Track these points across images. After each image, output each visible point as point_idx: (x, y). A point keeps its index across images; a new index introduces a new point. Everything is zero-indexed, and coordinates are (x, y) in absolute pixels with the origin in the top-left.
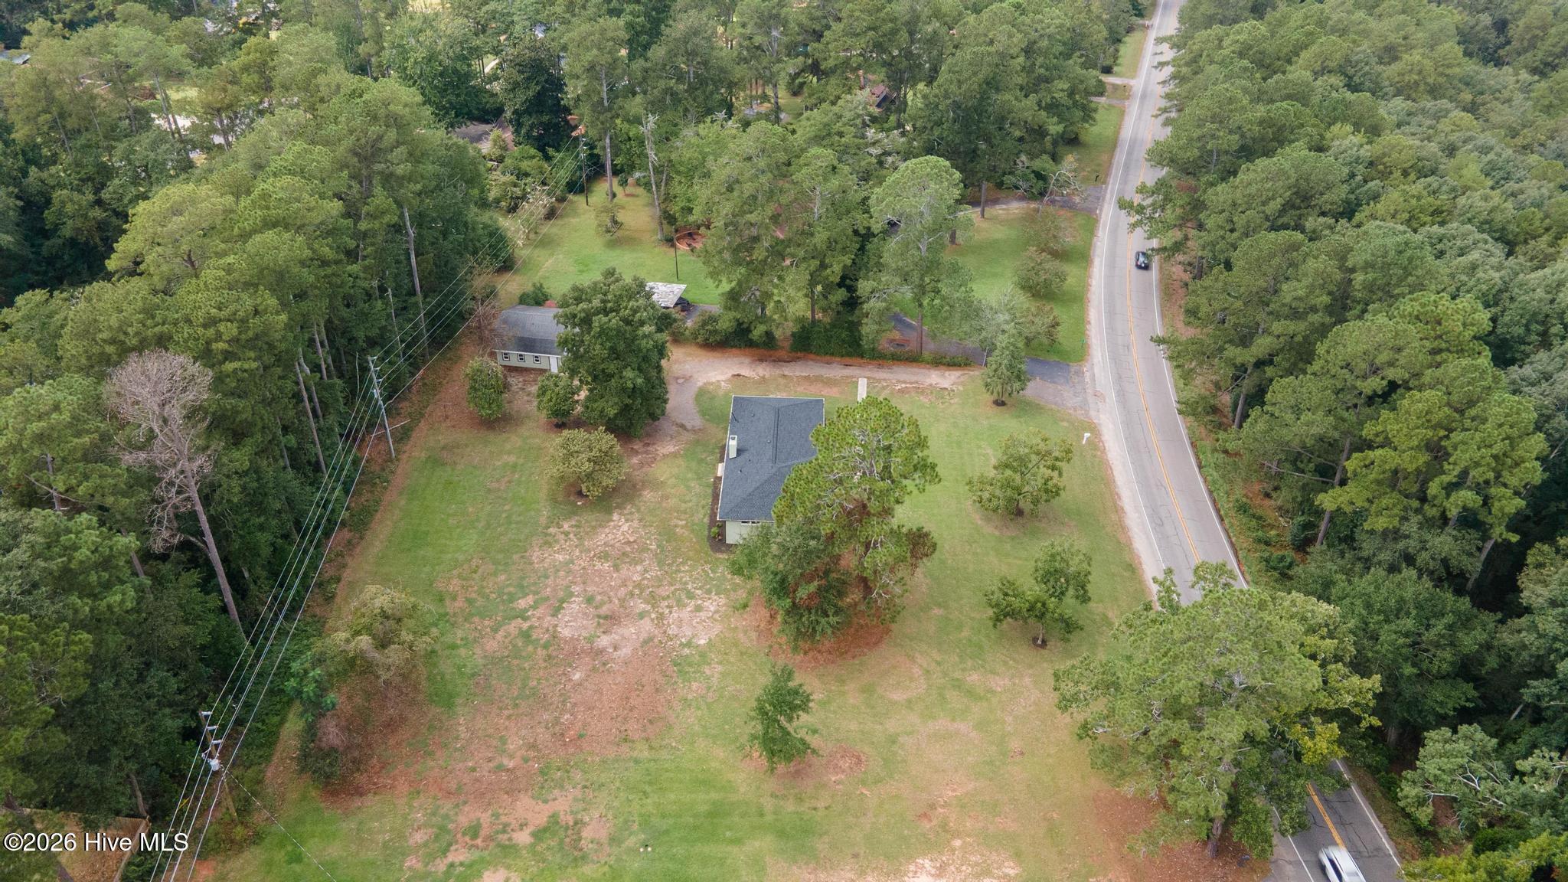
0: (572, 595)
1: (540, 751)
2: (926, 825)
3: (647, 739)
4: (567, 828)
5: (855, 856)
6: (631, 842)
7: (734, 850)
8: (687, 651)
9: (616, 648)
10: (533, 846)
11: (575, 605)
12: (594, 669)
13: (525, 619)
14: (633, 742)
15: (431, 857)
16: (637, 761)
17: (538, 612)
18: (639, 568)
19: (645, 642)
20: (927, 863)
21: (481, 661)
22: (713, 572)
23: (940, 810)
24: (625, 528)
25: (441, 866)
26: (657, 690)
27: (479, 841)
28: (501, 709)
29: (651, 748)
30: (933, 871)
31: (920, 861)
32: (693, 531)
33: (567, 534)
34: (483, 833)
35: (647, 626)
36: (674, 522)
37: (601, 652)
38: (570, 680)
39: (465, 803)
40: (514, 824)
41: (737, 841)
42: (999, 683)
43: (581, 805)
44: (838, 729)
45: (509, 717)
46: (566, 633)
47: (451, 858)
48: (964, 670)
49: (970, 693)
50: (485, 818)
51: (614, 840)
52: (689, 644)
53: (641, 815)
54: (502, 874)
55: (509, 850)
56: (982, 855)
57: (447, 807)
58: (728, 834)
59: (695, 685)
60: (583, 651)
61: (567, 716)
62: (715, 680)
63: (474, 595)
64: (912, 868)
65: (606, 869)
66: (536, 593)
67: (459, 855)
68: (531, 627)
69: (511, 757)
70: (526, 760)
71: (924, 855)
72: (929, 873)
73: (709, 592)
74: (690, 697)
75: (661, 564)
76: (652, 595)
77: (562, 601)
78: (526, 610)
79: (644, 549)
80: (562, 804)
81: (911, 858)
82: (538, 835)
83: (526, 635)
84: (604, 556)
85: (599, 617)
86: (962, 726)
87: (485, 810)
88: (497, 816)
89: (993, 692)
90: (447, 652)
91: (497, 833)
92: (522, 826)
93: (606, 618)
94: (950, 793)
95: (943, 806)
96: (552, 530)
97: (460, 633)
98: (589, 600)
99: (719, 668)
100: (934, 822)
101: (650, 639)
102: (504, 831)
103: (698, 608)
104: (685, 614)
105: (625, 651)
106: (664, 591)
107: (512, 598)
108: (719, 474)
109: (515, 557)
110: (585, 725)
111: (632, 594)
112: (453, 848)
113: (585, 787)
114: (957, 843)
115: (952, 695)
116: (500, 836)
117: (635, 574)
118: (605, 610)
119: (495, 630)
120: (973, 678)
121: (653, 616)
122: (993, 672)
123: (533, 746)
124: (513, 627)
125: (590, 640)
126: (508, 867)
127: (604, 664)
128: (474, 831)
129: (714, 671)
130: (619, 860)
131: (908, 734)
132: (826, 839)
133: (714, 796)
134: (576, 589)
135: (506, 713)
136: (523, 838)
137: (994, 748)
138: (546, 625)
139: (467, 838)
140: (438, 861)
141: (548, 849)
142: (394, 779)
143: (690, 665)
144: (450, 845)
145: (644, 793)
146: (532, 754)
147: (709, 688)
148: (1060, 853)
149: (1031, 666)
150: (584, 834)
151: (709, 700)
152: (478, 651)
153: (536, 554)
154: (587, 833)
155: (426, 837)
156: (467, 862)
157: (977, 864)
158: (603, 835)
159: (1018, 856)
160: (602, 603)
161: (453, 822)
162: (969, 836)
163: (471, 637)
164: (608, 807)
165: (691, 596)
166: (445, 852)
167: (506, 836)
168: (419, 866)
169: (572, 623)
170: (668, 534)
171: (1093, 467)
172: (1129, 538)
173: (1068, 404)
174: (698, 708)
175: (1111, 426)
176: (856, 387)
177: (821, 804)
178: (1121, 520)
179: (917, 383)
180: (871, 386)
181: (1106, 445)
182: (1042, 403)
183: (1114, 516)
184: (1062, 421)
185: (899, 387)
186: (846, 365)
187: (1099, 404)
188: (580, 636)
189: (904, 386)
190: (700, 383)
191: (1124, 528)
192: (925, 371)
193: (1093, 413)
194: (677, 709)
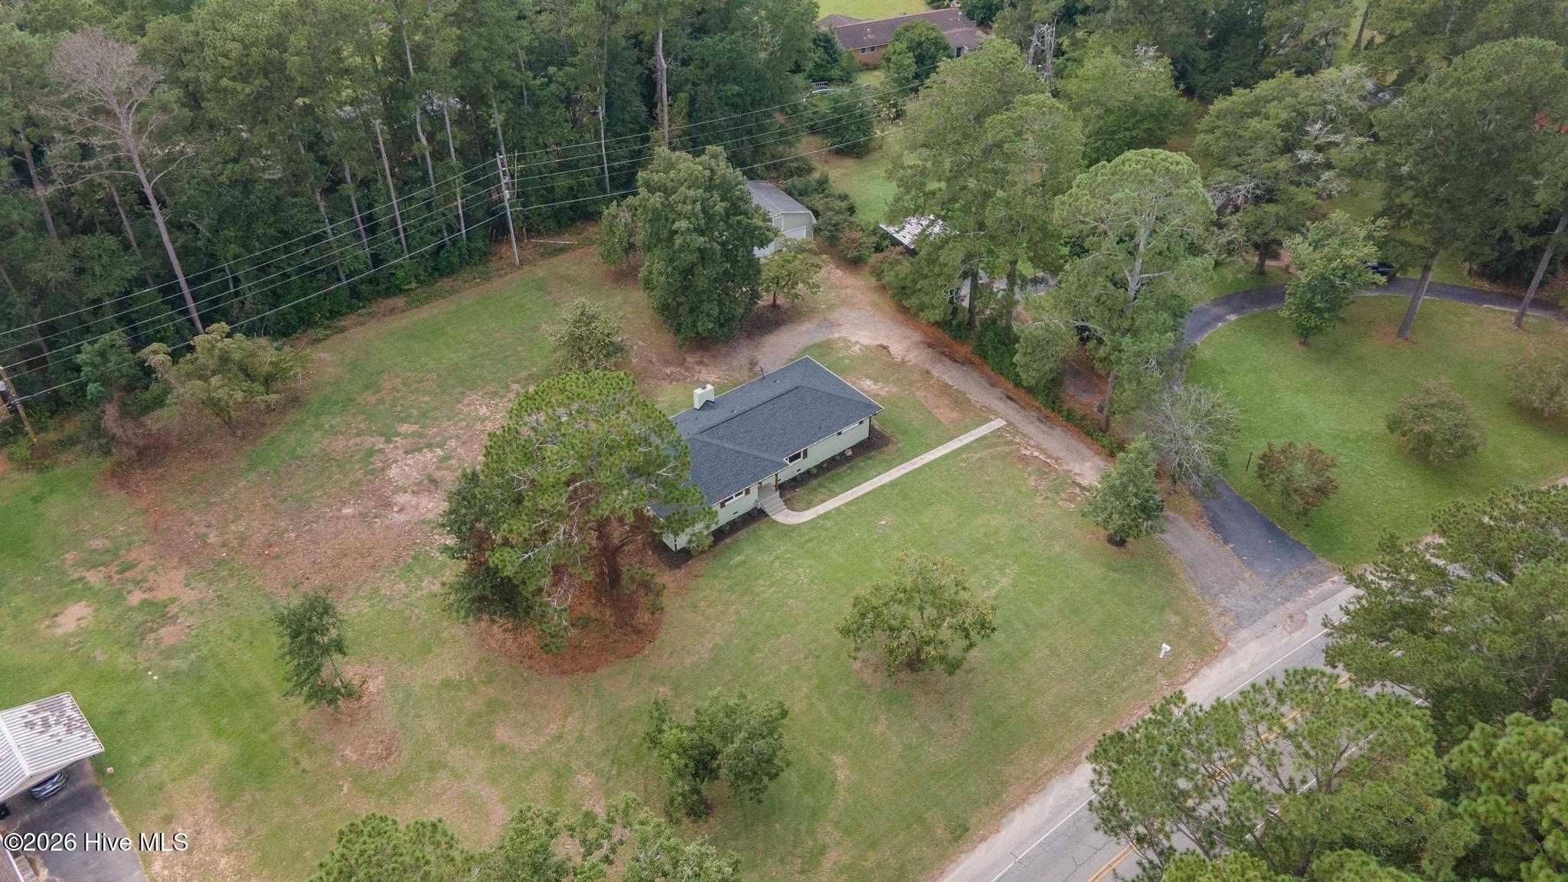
0: (441, 446)
1: (242, 545)
4: (164, 616)
8: (437, 553)
9: (400, 510)
10: (130, 610)
11: (430, 456)
12: (364, 515)
13: (387, 441)
14: (299, 591)
17: (402, 442)
19: (423, 522)
21: (316, 451)
25: (77, 573)
26: (373, 567)
27: (117, 577)
28: (272, 495)
34: (128, 574)
37: (388, 505)
38: (339, 510)
39: (152, 544)
40: (146, 585)
43: (195, 607)
44: (417, 716)
46: (393, 472)
47: (89, 573)
48: (588, 765)
50: (144, 565)
51: (169, 652)
53: (211, 650)
55: (119, 597)
57: (141, 538)
58: (225, 721)
59: (400, 585)
60: (381, 495)
61: (293, 535)
62: (417, 594)
63: (388, 399)
66: (424, 426)
67: (94, 576)
69: (220, 535)
70: (224, 545)
74: (383, 592)
77: (429, 446)
78: (398, 435)
80: (191, 596)
82: (147, 604)
83: (370, 452)
85: (429, 476)
86: (500, 813)
87: (153, 560)
88: (152, 568)
90: (309, 429)
91: (134, 580)
92: (149, 590)
93: (431, 481)
97: (335, 421)
98: (445, 459)
99: (436, 588)
101: (429, 522)
102: (137, 584)
105: (401, 518)
107: (403, 419)
109: (460, 389)
110: (292, 551)
112: (101, 568)
113: (220, 596)
116: (130, 585)
118: (441, 474)
119: (359, 434)
120: (585, 781)
123: (243, 539)
124: (375, 441)
125: (397, 490)
127: (376, 516)
128: (126, 567)
129: (430, 586)
130: (148, 669)
131: (455, 774)
134: (452, 443)
135: (271, 501)
138: (391, 456)
139: (115, 570)
140: (80, 570)
141: (133, 620)
143: (423, 567)
144: (103, 564)
146: (235, 544)
147: (404, 597)
150: (163, 630)
151: (389, 607)
152: (326, 442)
155: (100, 547)
156: (92, 584)
158: (170, 641)
160: (448, 468)
161: (128, 550)
163: (337, 429)
164: (204, 625)
166: (94, 566)
167: (131, 589)
168: (70, 562)
169: (405, 468)
171: (1123, 691)
172: (1022, 801)
173: (1224, 601)
174: (372, 606)
175: (1245, 666)
176: (980, 425)
177: (305, 764)
178: (1050, 774)
179: (1057, 459)
180: (997, 433)
181: (1195, 681)
182: (1182, 576)
183: (1047, 762)
184: (1176, 613)
185: (1028, 453)
186: (1009, 398)
187: (1279, 629)
188: (397, 481)
189: (1036, 454)
190: (836, 336)
191: (1037, 784)
192: (1088, 453)
193: (1244, 634)
194: (361, 593)
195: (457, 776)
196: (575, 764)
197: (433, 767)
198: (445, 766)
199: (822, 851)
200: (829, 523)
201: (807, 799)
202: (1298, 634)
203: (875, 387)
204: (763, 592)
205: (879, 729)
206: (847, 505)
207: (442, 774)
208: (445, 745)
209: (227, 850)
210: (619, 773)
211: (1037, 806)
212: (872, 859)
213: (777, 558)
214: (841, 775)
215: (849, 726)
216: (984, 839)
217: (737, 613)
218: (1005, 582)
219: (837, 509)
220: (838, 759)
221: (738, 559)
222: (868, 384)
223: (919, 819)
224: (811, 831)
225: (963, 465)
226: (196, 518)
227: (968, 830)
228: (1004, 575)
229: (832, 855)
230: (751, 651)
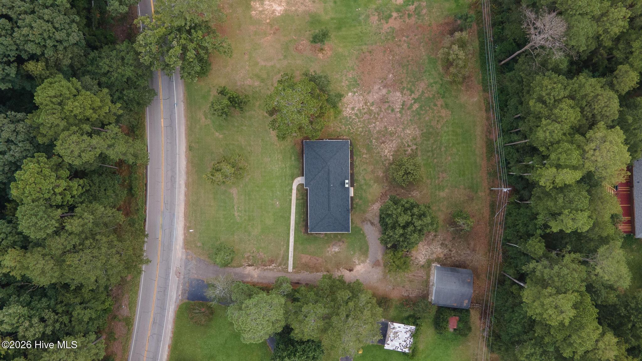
0: (400, 112)
1: (397, 45)
2: (277, 27)
3: (364, 53)
4: (383, 19)
5: (298, 15)
6: (363, 17)
7: (333, 16)
8: (355, 90)
9: (379, 89)
10: (391, 12)
11: (397, 107)
12: (385, 79)
13: (414, 99)
14: (368, 52)
15: (419, 6)
16: (366, 44)
17: (410, 102)
18: (378, 129)
19: (370, 92)
20: (277, 14)
21: (424, 78)
22: (349, 128)
23: (272, 32)
24: (386, 151)
25: (416, 4)
26: (363, 73)
27: (407, 12)
28: (413, 59)
29: (362, 50)
30: (276, 11)
31: (279, 15)
32: (360, 152)
33: (409, 146)
34: (406, 15)
35: (370, 99)
36: (367, 156)
37: (385, 87)
38: (393, 74)
39: (414, 24)
40: (398, 19)
41: (332, 19)
42: (248, 82)
43: (380, 26)
44: (303, 60)
45: (409, 56)
46: (398, 94)
47: (414, 7)
48: (260, 86)
49: (258, 76)
50: (407, 20)
51: (368, 16)
52: (354, 93)
53: (362, 25)
54: (398, 2)
55: (398, 11)
56: (261, 17)
57: (419, 22)
58: (335, 21)
59: (351, 76)
60: (390, 87)
61: (390, 58)
62: (344, 79)
63: (435, 108)
64: (282, 12)
65: (369, 7)
66: (413, 111)
67: (412, 8)
68: (411, 95)
69: (405, 41)
70: (400, 41)
71: (278, 16)
72: (277, 11)
73: (350, 118)
74: (352, 71)
75: (370, 131)
76: (371, 115)
77: (402, 109)
78: (415, 103)
79: (377, 139)
80: (385, 27)
81: (282, 15)
82: (390, 16)
83: (412, 92)
84: (392, 134)
85: (388, 102)
86: (263, 63)
87: (408, 23)
88: (404, 22)
89: (251, 78)
90: (437, 80)
91: (403, 16)
92: (395, 18)
93: (385, 102)
94: (269, 38)
95: (271, 33)
96: (414, 147)
97: (434, 88)
98: (393, 110)
99: (343, 84)
100: (274, 28)
101: (368, 93)
102: (401, 16)
103: (353, 109)
104: (357, 106)
105: (376, 87)
106: (366, 116)
107: (421, 107)
108: (352, 188)
109: (425, 131)
110: (384, 56)
111: (378, 114)
112: (414, 10)
113: (380, 33)
114: (268, 21)
115: (265, 76)
116: (401, 15)
117: (379, 126)
118: (387, 105)
119: (423, 92)
120: (257, 84)
121: (369, 104)
122: (250, 86)
123: (399, 46)
124: (416, 95)
125: (389, 92)
126: (396, 5)
127: (382, 82)
128: (409, 16)
129: (345, 83)
130: (366, 10)
131: (280, 60)
132: (307, 21)
133: (340, 33)
134: (399, 115)
135: (410, 58)
136: (395, 14)
137: (253, 55)
138: (406, 97)
139: (411, 13)
140: (417, 5)
141: (386, 11)
142: (438, 29)
143: (353, 85)
144: (415, 11)
145: (361, 33)
146: (398, 43)
147: (346, 76)
148: (238, 19)
149: (237, 90)
150: (377, 17)
151: (345, 70)
152: (426, 82)
153: (418, 132)
154: (377, 18)
155: (422, 11)
156: (408, 6)
157: (263, 14)
158: (372, 17)
159: (251, 17)
160: (388, 109)
161: (416, 18)
162: (264, 23)
163: (430, 87)
164: (371, 26)
165: (356, 115)
166: (416, 8)
167: (400, 14)
168: (422, 3)
169: (397, 98)
170: (369, 149)
171: (192, 213)
172: (187, 167)
173: (194, 262)
174: (348, 67)
175: (178, 247)
176: (293, 264)
177: (308, 32)
178: (188, 177)
179: (265, 270)
180: (286, 264)
181: (183, 232)
182: (207, 259)
183: (190, 180)
184: (200, 247)
185: (273, 265)
186: (298, 283)
187: (179, 266)
188: (393, 93)
189: (271, 267)
190: (368, 261)
191: (187, 173)
192: (260, 281)
193: (184, 257)
194: (355, 66)
195: (279, 60)
196: (262, 84)
197: (285, 57)
198: (284, 59)
199: (206, 118)
200: (288, 189)
201: (218, 123)
202: (175, 269)
203: (333, 250)
204: (278, 156)
205: (221, 150)
206: (291, 200)
207: (282, 57)
208: (289, 62)
209: (296, 10)
210: (253, 91)
211: (184, 168)
212: (198, 127)
213: (286, 167)
214: (217, 134)
215: (227, 145)
216: (186, 152)
217: (276, 145)
218: (236, 214)
219: (291, 195)
220: (221, 136)
221: (293, 158)
222: (337, 250)
223: (198, 142)
224: (211, 118)
225: (282, 243)
226: (417, 37)
227: (190, 150)
228: (239, 216)
229: (204, 119)
230: (262, 140)
